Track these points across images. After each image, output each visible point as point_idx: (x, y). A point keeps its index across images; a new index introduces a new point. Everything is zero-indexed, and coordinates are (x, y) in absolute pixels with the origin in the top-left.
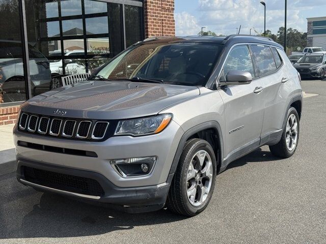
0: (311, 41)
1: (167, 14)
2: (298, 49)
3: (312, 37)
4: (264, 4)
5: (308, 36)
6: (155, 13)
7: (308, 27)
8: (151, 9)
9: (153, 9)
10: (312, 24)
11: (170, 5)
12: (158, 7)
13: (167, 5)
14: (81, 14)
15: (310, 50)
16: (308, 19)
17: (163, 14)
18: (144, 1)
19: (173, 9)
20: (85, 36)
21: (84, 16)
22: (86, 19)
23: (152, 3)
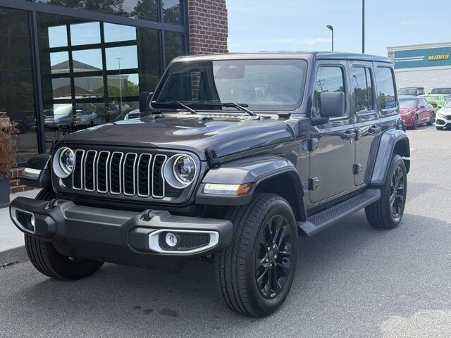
1: (219, 43)
4: (331, 28)
6: (204, 41)
8: (199, 36)
9: (201, 37)
10: (394, 55)
11: (223, 31)
12: (208, 33)
13: (218, 30)
14: (99, 42)
16: (387, 48)
17: (213, 42)
18: (190, 25)
19: (227, 36)
20: (105, 73)
21: (103, 46)
22: (107, 49)
23: (200, 28)
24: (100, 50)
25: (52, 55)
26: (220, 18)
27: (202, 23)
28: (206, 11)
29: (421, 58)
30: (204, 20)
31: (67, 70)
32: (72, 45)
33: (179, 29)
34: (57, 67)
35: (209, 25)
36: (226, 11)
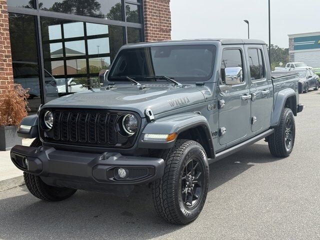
0: (293, 57)
1: (165, 35)
2: (280, 64)
3: (294, 53)
4: (247, 22)
5: (290, 52)
6: (154, 34)
7: (290, 43)
8: (151, 30)
9: (152, 31)
10: (293, 41)
11: (167, 26)
12: (157, 28)
13: (165, 26)
14: (83, 35)
15: (292, 65)
16: (289, 35)
17: (161, 35)
18: (145, 23)
19: (170, 30)
20: (87, 57)
21: (86, 38)
22: (88, 41)
23: (152, 25)
24: (83, 41)
25: (51, 45)
26: (166, 17)
27: (153, 21)
28: (156, 13)
29: (313, 42)
30: (154, 19)
31: (62, 55)
32: (65, 37)
33: (137, 25)
34: (55, 53)
35: (158, 22)
36: (170, 12)
